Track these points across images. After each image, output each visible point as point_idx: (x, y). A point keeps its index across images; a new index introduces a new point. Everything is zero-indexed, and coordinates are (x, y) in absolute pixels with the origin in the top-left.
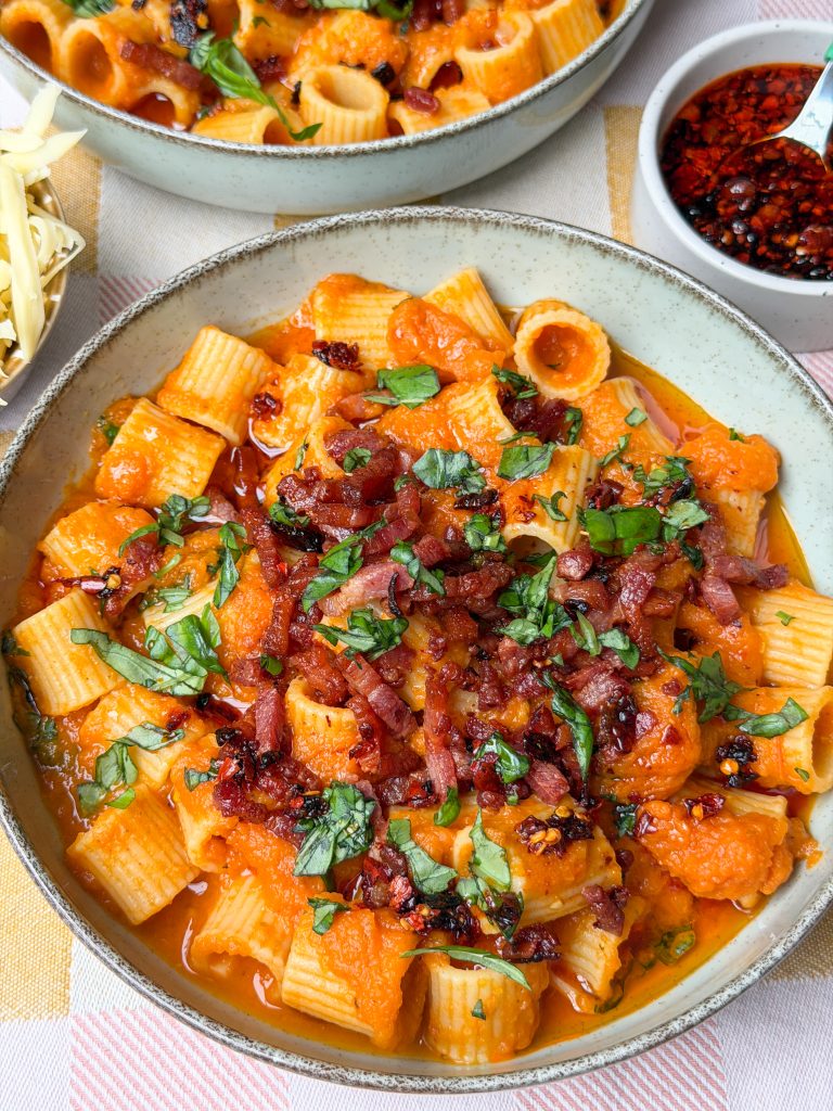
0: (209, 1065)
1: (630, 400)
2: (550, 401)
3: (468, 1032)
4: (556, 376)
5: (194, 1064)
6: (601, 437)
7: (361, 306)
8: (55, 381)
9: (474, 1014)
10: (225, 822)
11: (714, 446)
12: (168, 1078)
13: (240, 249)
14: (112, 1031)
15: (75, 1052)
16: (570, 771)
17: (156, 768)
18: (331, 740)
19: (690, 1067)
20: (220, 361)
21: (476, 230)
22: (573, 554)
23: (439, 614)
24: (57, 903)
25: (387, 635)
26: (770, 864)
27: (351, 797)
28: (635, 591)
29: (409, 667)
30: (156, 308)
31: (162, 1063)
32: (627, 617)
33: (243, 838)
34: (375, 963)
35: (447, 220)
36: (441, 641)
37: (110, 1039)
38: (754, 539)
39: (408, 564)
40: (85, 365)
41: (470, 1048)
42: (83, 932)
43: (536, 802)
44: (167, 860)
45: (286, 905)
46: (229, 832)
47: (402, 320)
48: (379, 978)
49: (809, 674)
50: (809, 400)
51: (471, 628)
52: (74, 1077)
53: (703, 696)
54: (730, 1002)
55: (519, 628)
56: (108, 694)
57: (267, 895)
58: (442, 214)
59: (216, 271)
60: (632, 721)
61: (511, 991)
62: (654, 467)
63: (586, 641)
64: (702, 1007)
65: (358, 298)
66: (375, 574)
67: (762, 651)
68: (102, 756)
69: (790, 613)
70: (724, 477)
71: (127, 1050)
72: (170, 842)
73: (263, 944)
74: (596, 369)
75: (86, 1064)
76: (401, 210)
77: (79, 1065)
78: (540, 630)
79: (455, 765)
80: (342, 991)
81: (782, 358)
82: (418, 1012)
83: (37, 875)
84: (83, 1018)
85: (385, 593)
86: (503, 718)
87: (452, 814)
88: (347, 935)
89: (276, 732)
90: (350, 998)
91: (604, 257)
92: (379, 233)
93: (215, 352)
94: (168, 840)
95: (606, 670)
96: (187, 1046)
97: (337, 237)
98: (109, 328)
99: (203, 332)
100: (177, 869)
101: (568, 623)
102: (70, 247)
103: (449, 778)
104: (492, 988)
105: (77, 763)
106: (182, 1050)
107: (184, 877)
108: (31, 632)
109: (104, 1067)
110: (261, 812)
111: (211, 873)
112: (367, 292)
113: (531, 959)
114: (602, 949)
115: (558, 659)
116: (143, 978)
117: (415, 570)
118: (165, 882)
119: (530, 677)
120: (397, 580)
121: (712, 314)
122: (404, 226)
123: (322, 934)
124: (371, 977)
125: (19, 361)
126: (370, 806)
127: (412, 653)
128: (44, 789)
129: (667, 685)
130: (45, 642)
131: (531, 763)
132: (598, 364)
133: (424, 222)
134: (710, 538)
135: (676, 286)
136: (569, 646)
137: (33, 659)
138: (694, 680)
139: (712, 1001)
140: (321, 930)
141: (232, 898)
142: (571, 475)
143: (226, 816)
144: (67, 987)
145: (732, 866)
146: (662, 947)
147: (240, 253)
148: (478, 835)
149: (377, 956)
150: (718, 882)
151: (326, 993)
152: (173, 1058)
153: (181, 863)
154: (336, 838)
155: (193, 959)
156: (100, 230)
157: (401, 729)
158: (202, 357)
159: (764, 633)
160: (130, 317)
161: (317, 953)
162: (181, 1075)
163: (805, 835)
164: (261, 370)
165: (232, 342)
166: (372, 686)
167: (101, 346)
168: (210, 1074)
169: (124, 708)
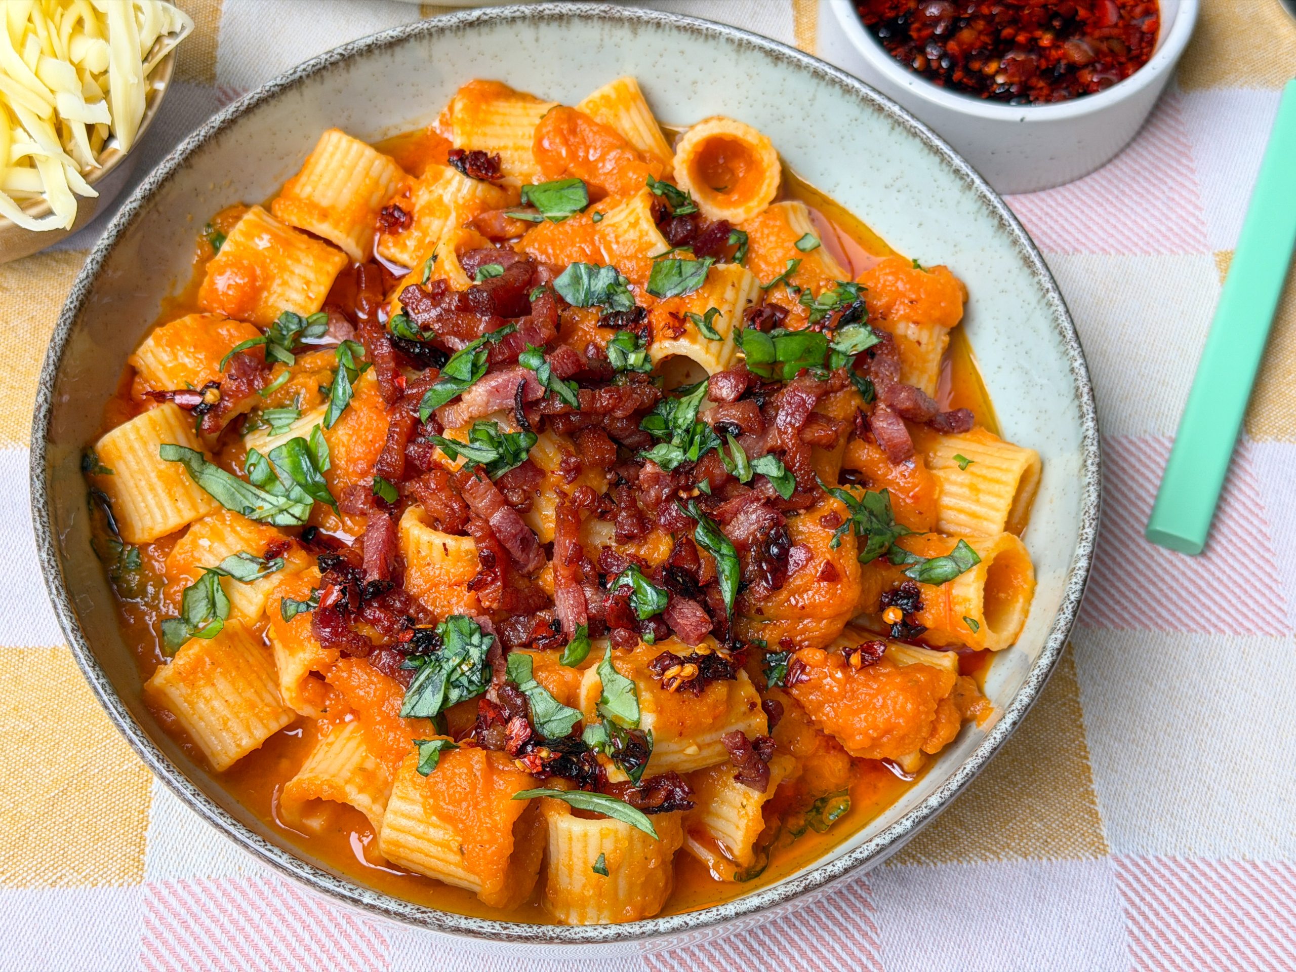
0: (300, 940)
1: (801, 224)
2: (712, 223)
3: (589, 892)
4: (720, 197)
5: (283, 939)
6: (768, 263)
7: (504, 114)
8: (153, 173)
9: (596, 870)
10: (324, 655)
11: (891, 273)
12: (252, 953)
13: (369, 41)
14: (191, 902)
15: (148, 922)
16: (714, 610)
17: (250, 602)
18: (448, 572)
19: (844, 955)
20: (343, 167)
21: (635, 32)
22: (726, 375)
23: (572, 434)
24: (126, 727)
25: (512, 448)
26: (933, 717)
27: (466, 630)
28: (793, 414)
29: (537, 489)
30: (273, 102)
31: (247, 937)
32: (783, 441)
33: (345, 675)
34: (484, 804)
35: (602, 18)
36: (573, 460)
37: (189, 909)
38: (935, 378)
39: (537, 370)
40: (189, 159)
41: (591, 912)
42: (154, 760)
43: (675, 643)
44: (258, 700)
45: (390, 749)
46: (329, 667)
47: (549, 128)
48: (487, 820)
49: (985, 523)
50: (996, 222)
51: (608, 451)
52: (145, 949)
53: (866, 530)
54: (878, 852)
55: (663, 452)
56: (200, 519)
57: (370, 739)
58: (597, 11)
59: (341, 64)
60: (784, 556)
61: (638, 845)
62: (823, 291)
63: (736, 467)
64: (846, 857)
65: (502, 106)
66: (500, 380)
67: (936, 497)
68: (190, 588)
69: (969, 458)
70: (902, 308)
71: (208, 922)
72: (261, 680)
73: (361, 790)
74: (764, 188)
75: (159, 936)
76: (551, 6)
77: (151, 937)
78: (685, 452)
79: (586, 601)
80: (447, 837)
81: (968, 175)
82: (534, 868)
83: (106, 698)
84: (158, 885)
85: (511, 402)
86: (642, 552)
87: (580, 652)
88: (454, 774)
89: (385, 560)
90: (455, 846)
91: (776, 65)
92: (526, 32)
93: (338, 156)
94: (259, 678)
95: (758, 499)
96: (275, 919)
97: (480, 34)
98: (217, 119)
99: (326, 136)
100: (268, 709)
101: (716, 443)
102: (177, 29)
103: (579, 614)
104: (617, 841)
105: (162, 596)
106: (270, 923)
107: (277, 719)
108: (115, 445)
109: (180, 940)
110: (365, 643)
111: (308, 718)
112: (513, 100)
113: (661, 809)
114: (744, 807)
115: (704, 485)
116: (220, 810)
117: (544, 375)
118: (254, 722)
119: (674, 506)
120: (524, 387)
121: (893, 128)
122: (554, 25)
123: (426, 775)
124: (480, 820)
125: (115, 151)
126: (487, 640)
127: (541, 473)
128: (122, 622)
129: (825, 517)
130: (130, 458)
131: (670, 599)
132: (767, 181)
133: (576, 21)
134: (882, 369)
135: (854, 97)
136: (717, 471)
137: (116, 478)
138: (856, 513)
139: (858, 851)
140: (426, 770)
141: (331, 744)
142: (729, 294)
143: (325, 647)
144: (142, 852)
145: (890, 717)
146: (814, 813)
147: (369, 46)
148: (606, 669)
149: (487, 797)
150: (875, 735)
151: (429, 841)
152: (258, 930)
153: (274, 704)
154: (449, 676)
155: (283, 811)
156: (220, 37)
157: (528, 561)
158: (323, 162)
159: (939, 477)
160: (242, 108)
161: (421, 795)
162: (266, 950)
163: (977, 694)
164: (390, 181)
165: (357, 146)
166: (495, 506)
167: (207, 139)
168: (300, 951)
169: (217, 535)
